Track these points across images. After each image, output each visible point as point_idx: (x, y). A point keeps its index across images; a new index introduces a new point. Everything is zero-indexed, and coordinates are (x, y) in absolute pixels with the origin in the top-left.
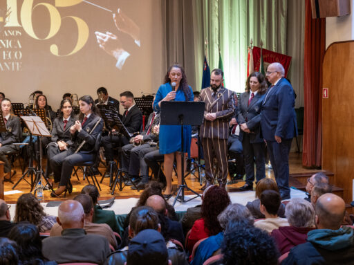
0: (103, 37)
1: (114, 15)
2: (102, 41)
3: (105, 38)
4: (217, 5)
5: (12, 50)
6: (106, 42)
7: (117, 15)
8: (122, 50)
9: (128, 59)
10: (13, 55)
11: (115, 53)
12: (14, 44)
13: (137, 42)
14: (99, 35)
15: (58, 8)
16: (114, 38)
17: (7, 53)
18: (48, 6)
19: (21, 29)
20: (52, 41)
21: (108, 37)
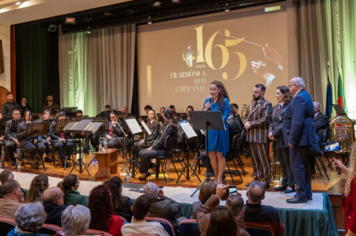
0: (256, 64)
1: (264, 49)
2: (255, 68)
3: (257, 65)
4: (338, 33)
5: (200, 77)
6: (259, 69)
7: (266, 48)
8: (270, 74)
9: (274, 81)
10: (200, 81)
11: (265, 76)
12: (201, 73)
13: (281, 67)
14: (254, 64)
15: (227, 47)
16: (264, 65)
17: (197, 80)
18: (221, 46)
19: (205, 63)
20: (224, 70)
21: (260, 64)
